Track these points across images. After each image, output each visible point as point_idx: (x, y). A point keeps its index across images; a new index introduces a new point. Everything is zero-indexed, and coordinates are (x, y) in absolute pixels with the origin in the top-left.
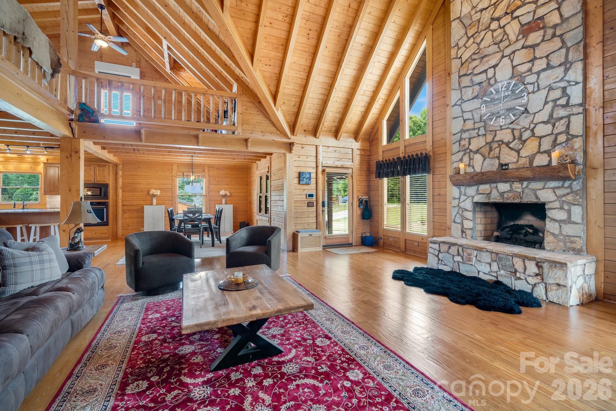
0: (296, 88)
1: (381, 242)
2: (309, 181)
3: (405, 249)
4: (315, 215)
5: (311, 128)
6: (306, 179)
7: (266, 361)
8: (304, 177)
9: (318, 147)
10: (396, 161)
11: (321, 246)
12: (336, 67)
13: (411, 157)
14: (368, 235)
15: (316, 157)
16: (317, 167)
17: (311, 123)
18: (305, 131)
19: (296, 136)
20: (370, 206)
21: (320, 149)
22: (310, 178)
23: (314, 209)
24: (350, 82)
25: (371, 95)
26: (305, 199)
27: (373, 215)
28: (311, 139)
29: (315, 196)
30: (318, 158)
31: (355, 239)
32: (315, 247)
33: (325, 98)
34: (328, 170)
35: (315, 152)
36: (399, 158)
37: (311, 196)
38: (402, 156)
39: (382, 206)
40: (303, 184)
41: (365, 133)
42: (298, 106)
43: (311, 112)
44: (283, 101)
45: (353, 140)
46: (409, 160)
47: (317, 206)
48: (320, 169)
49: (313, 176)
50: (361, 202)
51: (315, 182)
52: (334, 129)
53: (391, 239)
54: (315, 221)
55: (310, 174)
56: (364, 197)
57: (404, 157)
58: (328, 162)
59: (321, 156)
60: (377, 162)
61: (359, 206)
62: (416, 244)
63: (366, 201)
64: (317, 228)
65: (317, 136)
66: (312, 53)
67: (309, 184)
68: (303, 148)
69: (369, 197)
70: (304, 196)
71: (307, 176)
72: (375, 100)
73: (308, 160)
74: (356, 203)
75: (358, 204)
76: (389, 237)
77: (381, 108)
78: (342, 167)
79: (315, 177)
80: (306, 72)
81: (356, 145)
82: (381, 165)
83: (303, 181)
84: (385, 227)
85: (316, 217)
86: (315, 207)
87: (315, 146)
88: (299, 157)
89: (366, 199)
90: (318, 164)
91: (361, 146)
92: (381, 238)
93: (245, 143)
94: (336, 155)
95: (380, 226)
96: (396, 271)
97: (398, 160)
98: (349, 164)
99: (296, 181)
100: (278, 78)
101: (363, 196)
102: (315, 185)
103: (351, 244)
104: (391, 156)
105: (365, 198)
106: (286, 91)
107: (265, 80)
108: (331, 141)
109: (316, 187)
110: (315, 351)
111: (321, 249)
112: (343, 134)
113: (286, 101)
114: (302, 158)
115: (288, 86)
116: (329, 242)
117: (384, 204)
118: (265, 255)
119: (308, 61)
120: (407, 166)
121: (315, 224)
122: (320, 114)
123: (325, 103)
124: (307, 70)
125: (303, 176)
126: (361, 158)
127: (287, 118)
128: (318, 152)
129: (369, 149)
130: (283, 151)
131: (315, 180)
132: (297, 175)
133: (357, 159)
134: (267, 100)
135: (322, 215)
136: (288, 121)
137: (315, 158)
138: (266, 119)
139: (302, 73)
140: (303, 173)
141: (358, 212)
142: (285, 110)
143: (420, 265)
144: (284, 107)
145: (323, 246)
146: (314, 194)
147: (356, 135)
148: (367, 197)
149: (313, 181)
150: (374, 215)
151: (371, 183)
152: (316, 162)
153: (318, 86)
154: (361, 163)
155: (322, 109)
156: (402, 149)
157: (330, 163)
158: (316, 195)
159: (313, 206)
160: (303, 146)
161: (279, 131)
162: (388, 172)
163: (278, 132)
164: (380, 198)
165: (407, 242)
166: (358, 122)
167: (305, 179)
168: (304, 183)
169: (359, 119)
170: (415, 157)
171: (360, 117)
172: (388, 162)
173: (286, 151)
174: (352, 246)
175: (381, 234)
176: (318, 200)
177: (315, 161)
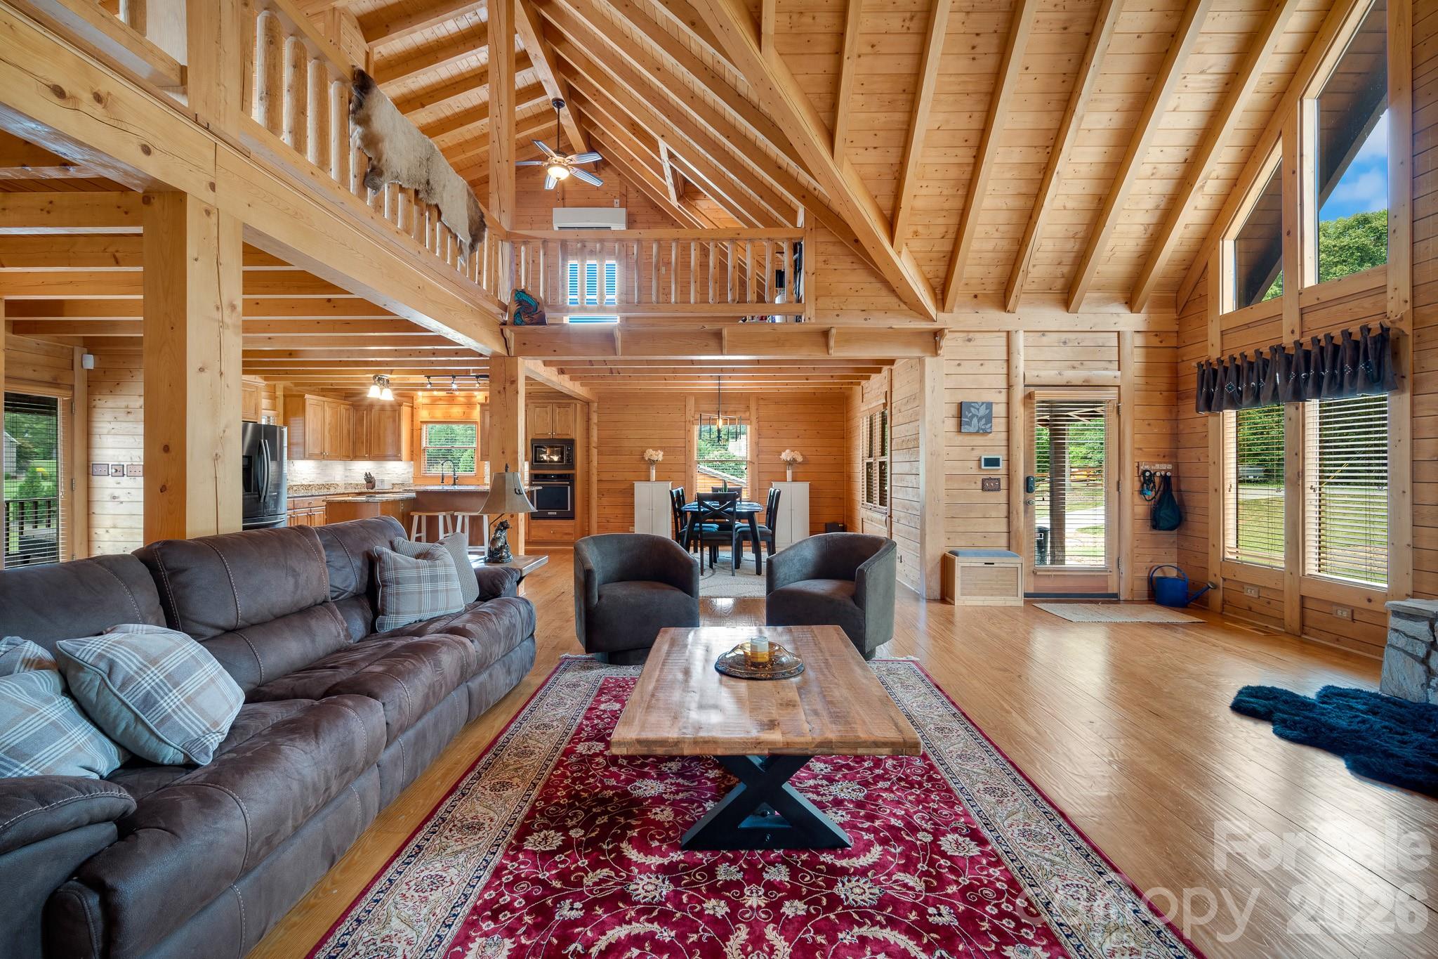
0: (945, 192)
1: (1217, 597)
2: (986, 424)
3: (1303, 625)
4: (1004, 513)
5: (990, 288)
6: (980, 419)
7: (804, 857)
8: (974, 416)
9: (1013, 336)
10: (1268, 357)
11: (1021, 594)
12: (1057, 115)
13: (1323, 343)
14: (1173, 573)
15: (1008, 361)
16: (1009, 387)
17: (991, 276)
18: (976, 296)
19: (952, 311)
20: (1179, 491)
21: (1020, 340)
22: (989, 418)
23: (1001, 496)
24: (1105, 149)
25: (1178, 174)
26: (975, 471)
27: (1189, 518)
28: (994, 317)
29: (1003, 464)
30: (1013, 364)
31: (1129, 580)
32: (1001, 595)
33: (1030, 204)
34: (1040, 395)
35: (1004, 349)
36: (1278, 349)
37: (993, 462)
38: (1288, 341)
39: (1219, 491)
40: (970, 434)
41: (1160, 286)
42: (954, 236)
43: (991, 248)
44: (913, 228)
45: (1122, 310)
46: (1315, 351)
47: (1009, 489)
48: (1019, 393)
49: (999, 410)
50: (1146, 480)
51: (1003, 428)
52: (1059, 284)
53: (1251, 593)
54: (1005, 529)
55: (989, 405)
56: (1158, 466)
57: (1298, 344)
58: (1042, 373)
59: (1022, 358)
60: (1200, 365)
61: (1142, 492)
62: (1345, 614)
63: (1166, 479)
64: (1009, 548)
65: (1010, 307)
66: (986, 94)
67: (986, 433)
68: (969, 340)
69: (1177, 466)
70: (974, 465)
71: (983, 411)
72: (1192, 186)
73: (983, 370)
74: (1131, 483)
75: (1137, 485)
76: (1242, 584)
77: (1216, 206)
78: (1087, 385)
79: (1004, 414)
80: (970, 147)
81: (1131, 322)
82: (1215, 372)
83: (969, 424)
84: (1228, 556)
85: (1008, 517)
86: (1003, 493)
87: (1005, 334)
88: (959, 365)
89: (1167, 471)
90: (1013, 381)
91: (1148, 322)
92: (1216, 587)
93: (821, 340)
94: (1067, 352)
95: (1211, 550)
96: (1248, 688)
97: (1274, 355)
98: (1109, 374)
99: (951, 424)
100: (897, 175)
101: (1154, 463)
102: (1004, 435)
103: (1116, 595)
104: (1249, 344)
105: (1161, 468)
106: (919, 203)
107: (865, 187)
108: (1054, 317)
109: (1008, 440)
110: (932, 863)
111: (1019, 602)
112: (1086, 294)
113: (920, 229)
114: (967, 367)
115: (924, 191)
116: (1048, 585)
117: (1227, 487)
118: (851, 603)
119: (976, 115)
120: (1307, 370)
121: (1005, 535)
122: (1016, 247)
123: (1031, 217)
124: (974, 141)
125: (970, 412)
126: (1148, 355)
127: (926, 268)
128: (1013, 349)
129: (1176, 328)
130: (916, 353)
131: (1004, 421)
132: (953, 410)
133: (1135, 360)
134: (871, 233)
135: (1026, 512)
136: (929, 276)
137: (1005, 365)
138: (873, 280)
139: (960, 152)
140: (970, 405)
141: (1137, 507)
142: (920, 252)
143: (1345, 681)
144: (916, 245)
145: (1026, 595)
146: (1001, 454)
147: (1130, 295)
148: (1170, 467)
149: (999, 425)
150: (1193, 518)
151: (1181, 427)
152: (1008, 374)
153: (1008, 175)
154: (1150, 369)
155: (1020, 236)
156: (1290, 320)
157: (1048, 374)
158: (1008, 460)
159: (999, 489)
160: (971, 335)
161: (905, 303)
162: (1240, 393)
163: (903, 306)
164: (1212, 469)
165: (1309, 604)
166: (1136, 255)
167: (975, 420)
168: (972, 429)
169: (1139, 248)
170: (1338, 340)
171: (1141, 242)
172: (1239, 362)
173: (924, 351)
174: (1118, 602)
175: (1215, 575)
176: (1012, 473)
177: (1005, 371)
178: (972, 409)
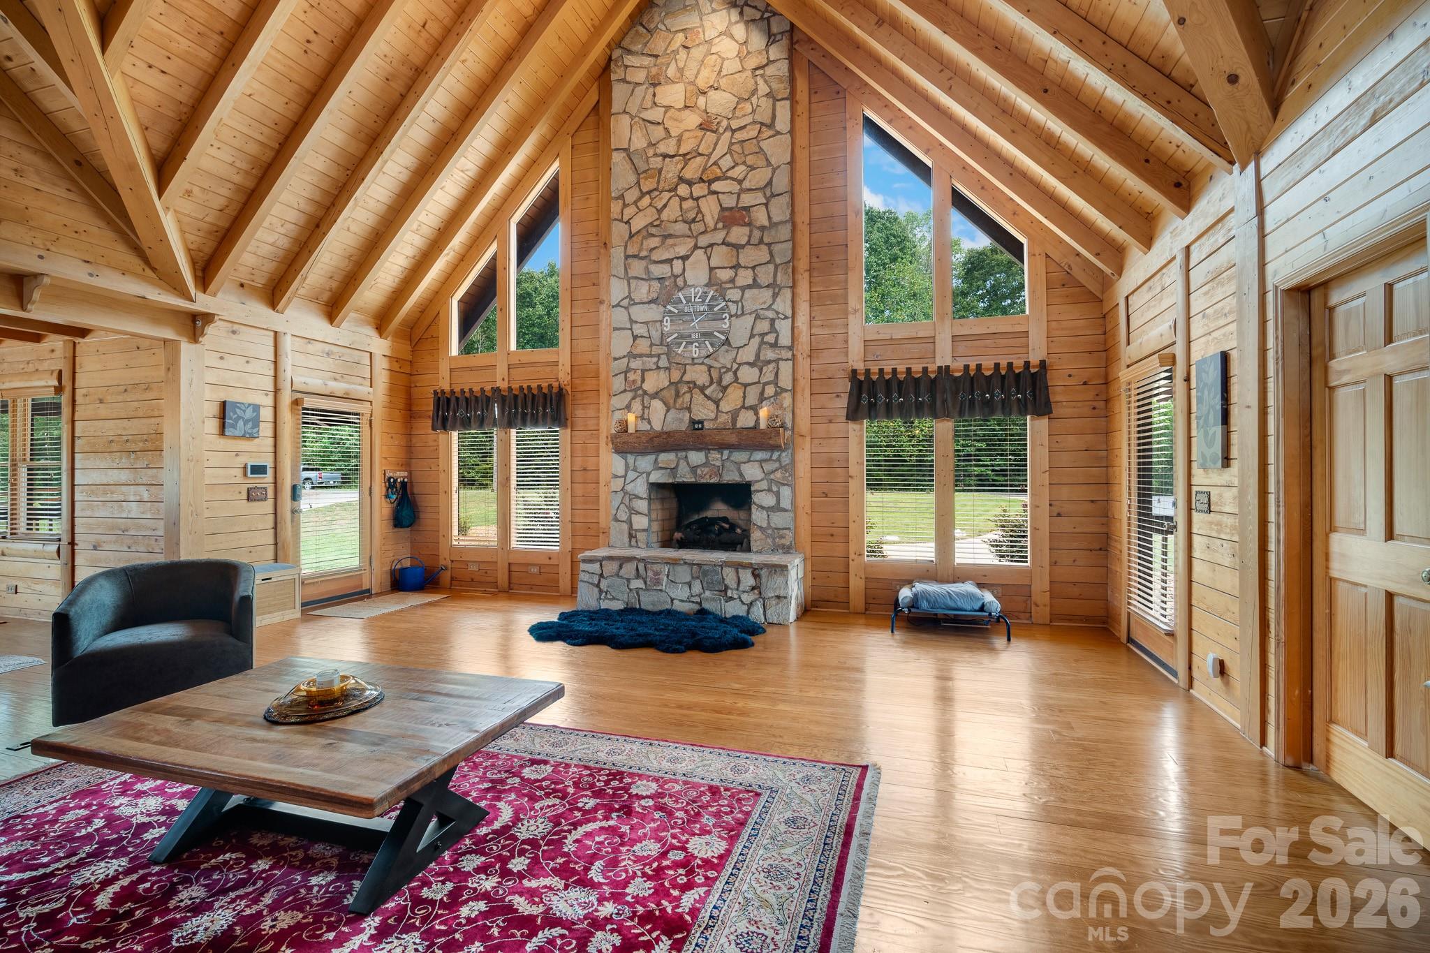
0: (238, 164)
1: (446, 577)
2: (252, 428)
3: (510, 583)
4: (270, 524)
5: (260, 281)
6: (246, 422)
8: (239, 418)
9: (281, 339)
10: (489, 394)
11: (298, 605)
13: (526, 392)
14: (407, 563)
15: (275, 362)
16: (277, 391)
17: (263, 268)
18: (242, 285)
19: (215, 295)
20: (412, 494)
21: (288, 343)
22: (256, 422)
23: (268, 506)
24: (391, 194)
25: (432, 237)
26: (239, 479)
27: (422, 516)
28: (258, 311)
29: (270, 472)
30: (281, 366)
31: (377, 577)
32: (279, 610)
33: (320, 213)
34: (309, 402)
35: (272, 349)
36: (496, 390)
37: (259, 470)
38: (503, 385)
39: (448, 493)
40: (235, 437)
41: (404, 323)
42: (234, 214)
43: (271, 240)
44: (188, 186)
45: (370, 332)
46: (521, 396)
47: (275, 499)
48: (286, 398)
49: (266, 414)
50: (391, 485)
51: (270, 433)
52: (326, 296)
53: (473, 568)
54: (271, 541)
55: (256, 408)
56: (398, 474)
57: (510, 389)
58: (308, 380)
59: (290, 362)
60: (435, 392)
61: (387, 496)
62: (535, 570)
63: (404, 484)
64: (276, 560)
65: (280, 307)
66: (308, 91)
67: (252, 437)
68: (234, 332)
69: (410, 473)
70: (239, 472)
71: (249, 414)
72: (442, 251)
73: (249, 368)
74: (379, 489)
75: (384, 490)
76: (466, 563)
77: (448, 271)
78: (346, 398)
79: (271, 418)
80: (279, 133)
81: (380, 346)
82: (448, 400)
83: (234, 426)
84: (455, 543)
85: (275, 528)
86: (270, 502)
87: (272, 334)
88: (222, 358)
89: (404, 478)
90: (280, 386)
91: (393, 349)
92: (447, 569)
94: (328, 364)
95: (441, 539)
96: (533, 626)
97: (493, 394)
98: (363, 390)
99: (212, 425)
100: (184, 117)
101: (395, 471)
102: (270, 441)
103: (368, 591)
104: (473, 383)
105: (401, 475)
106: (206, 163)
107: (135, 109)
108: (317, 326)
109: (275, 446)
111: (296, 614)
112: (350, 315)
113: (196, 190)
114: (230, 362)
115: (213, 151)
116: (314, 593)
117: (451, 490)
118: (231, 640)
119: (293, 106)
120: (516, 408)
121: (272, 547)
122: (296, 249)
123: (318, 226)
125: (235, 413)
126: (391, 378)
127: (191, 238)
128: (281, 352)
129: (410, 358)
130: (169, 334)
131: (271, 425)
132: (214, 409)
133: (382, 378)
134: (133, 167)
135: (292, 521)
136: (192, 247)
137: (272, 366)
138: (103, 224)
139: (266, 130)
140: (235, 405)
141: (383, 508)
142: (188, 216)
143: (567, 609)
144: (186, 206)
145: (303, 605)
146: (268, 461)
147: (381, 321)
148: (406, 474)
149: (266, 429)
150: (426, 518)
151: (414, 441)
152: (275, 377)
153: (308, 178)
154: (392, 389)
155: (304, 239)
156: (501, 371)
157: (315, 382)
158: (275, 468)
159: (266, 499)
160: (236, 327)
161: (154, 269)
162: (469, 419)
163: (149, 272)
164: (442, 476)
165: (513, 568)
166: (391, 290)
167: (241, 423)
168: (237, 433)
169: (394, 285)
170: (535, 392)
171: (397, 280)
172: (467, 395)
173: (179, 334)
174: (369, 597)
175: (444, 559)
176: (279, 481)
177: (272, 373)
178: (238, 410)
